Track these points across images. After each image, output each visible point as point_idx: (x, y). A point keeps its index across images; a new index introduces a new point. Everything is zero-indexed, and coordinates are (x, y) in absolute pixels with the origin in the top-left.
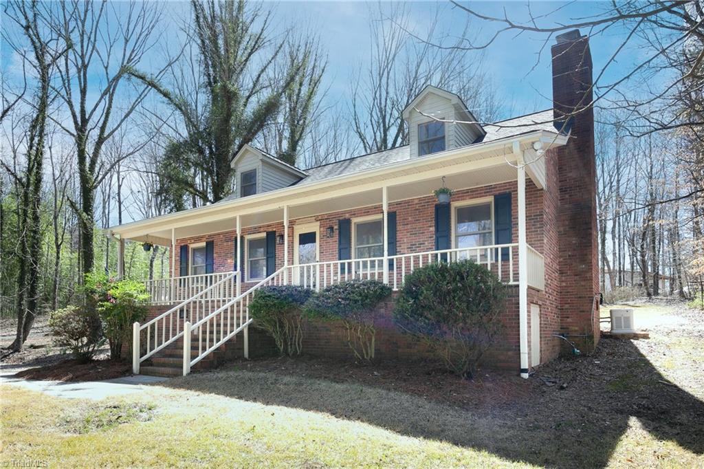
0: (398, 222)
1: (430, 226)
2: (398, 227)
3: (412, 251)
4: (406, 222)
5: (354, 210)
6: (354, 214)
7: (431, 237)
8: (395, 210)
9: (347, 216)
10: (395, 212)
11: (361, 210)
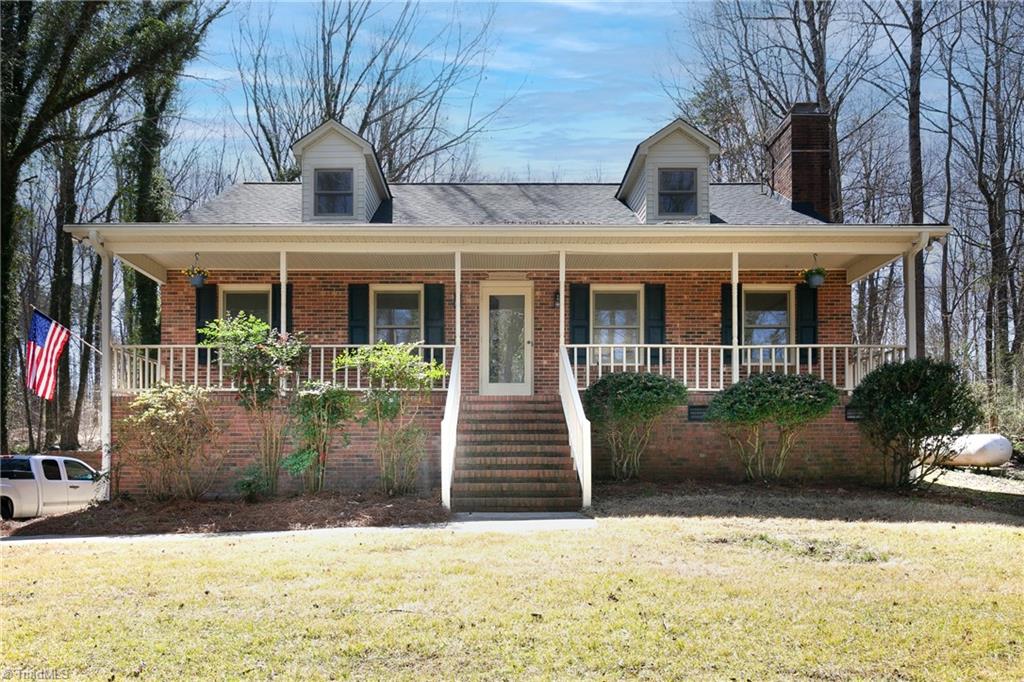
0: (667, 299)
1: (715, 311)
2: (668, 306)
3: (688, 341)
4: (679, 300)
5: (597, 273)
6: (597, 279)
7: (716, 326)
8: (663, 281)
9: (585, 279)
10: (664, 285)
11: (608, 273)
